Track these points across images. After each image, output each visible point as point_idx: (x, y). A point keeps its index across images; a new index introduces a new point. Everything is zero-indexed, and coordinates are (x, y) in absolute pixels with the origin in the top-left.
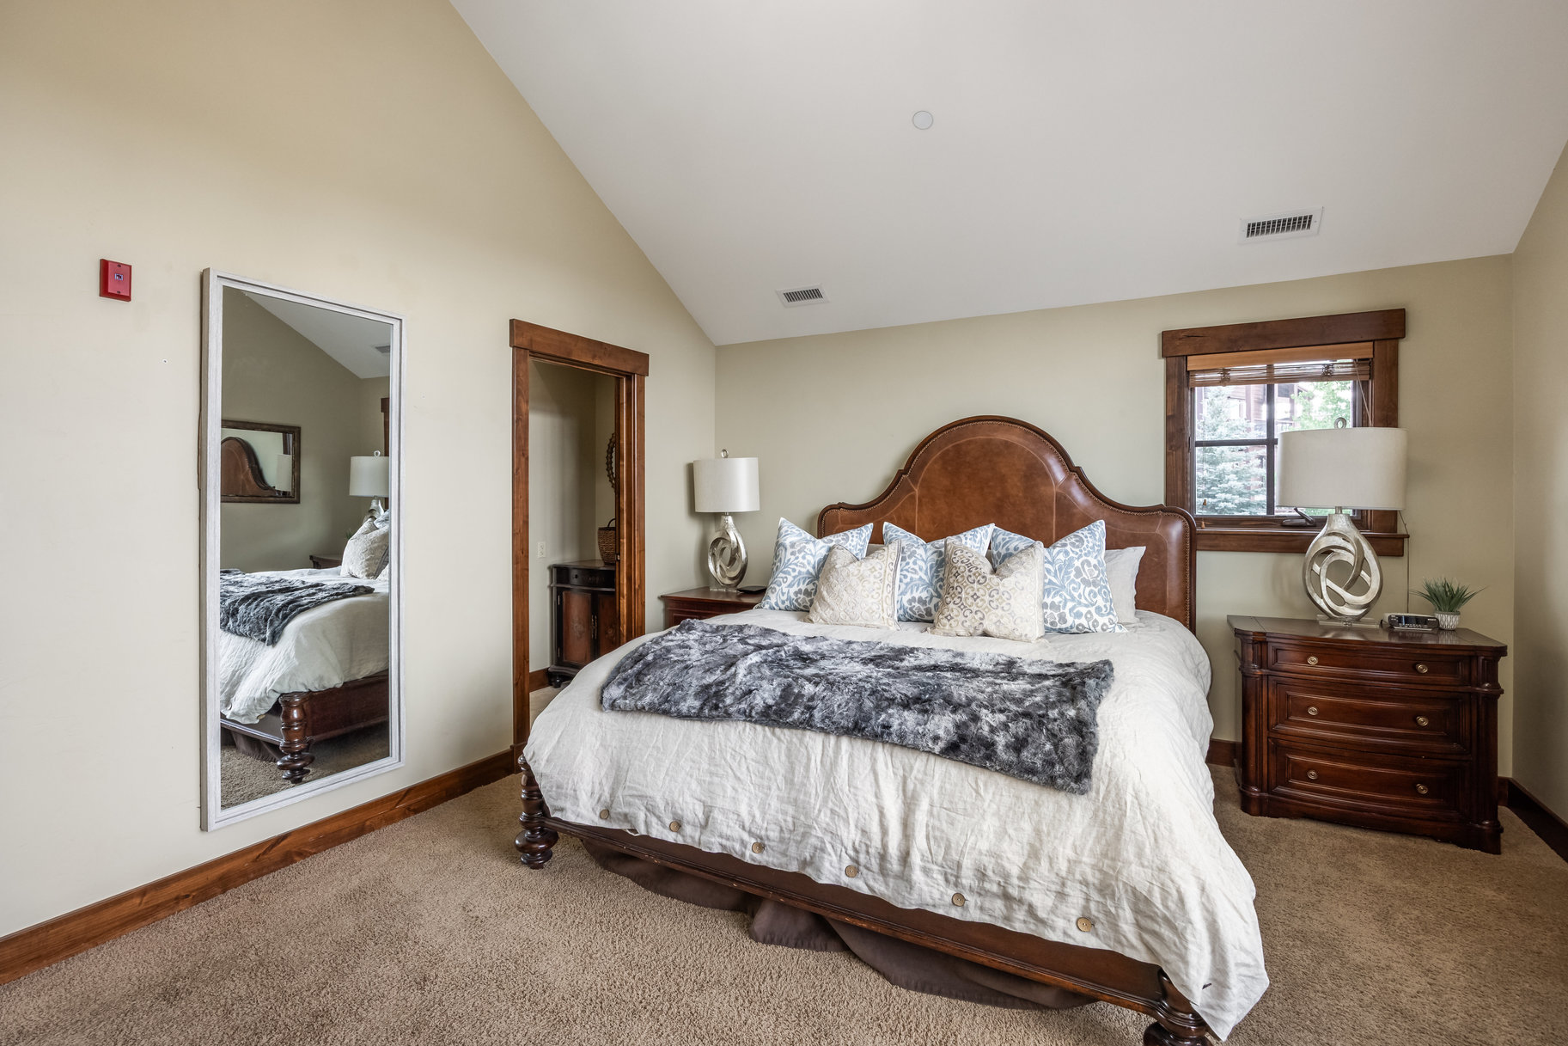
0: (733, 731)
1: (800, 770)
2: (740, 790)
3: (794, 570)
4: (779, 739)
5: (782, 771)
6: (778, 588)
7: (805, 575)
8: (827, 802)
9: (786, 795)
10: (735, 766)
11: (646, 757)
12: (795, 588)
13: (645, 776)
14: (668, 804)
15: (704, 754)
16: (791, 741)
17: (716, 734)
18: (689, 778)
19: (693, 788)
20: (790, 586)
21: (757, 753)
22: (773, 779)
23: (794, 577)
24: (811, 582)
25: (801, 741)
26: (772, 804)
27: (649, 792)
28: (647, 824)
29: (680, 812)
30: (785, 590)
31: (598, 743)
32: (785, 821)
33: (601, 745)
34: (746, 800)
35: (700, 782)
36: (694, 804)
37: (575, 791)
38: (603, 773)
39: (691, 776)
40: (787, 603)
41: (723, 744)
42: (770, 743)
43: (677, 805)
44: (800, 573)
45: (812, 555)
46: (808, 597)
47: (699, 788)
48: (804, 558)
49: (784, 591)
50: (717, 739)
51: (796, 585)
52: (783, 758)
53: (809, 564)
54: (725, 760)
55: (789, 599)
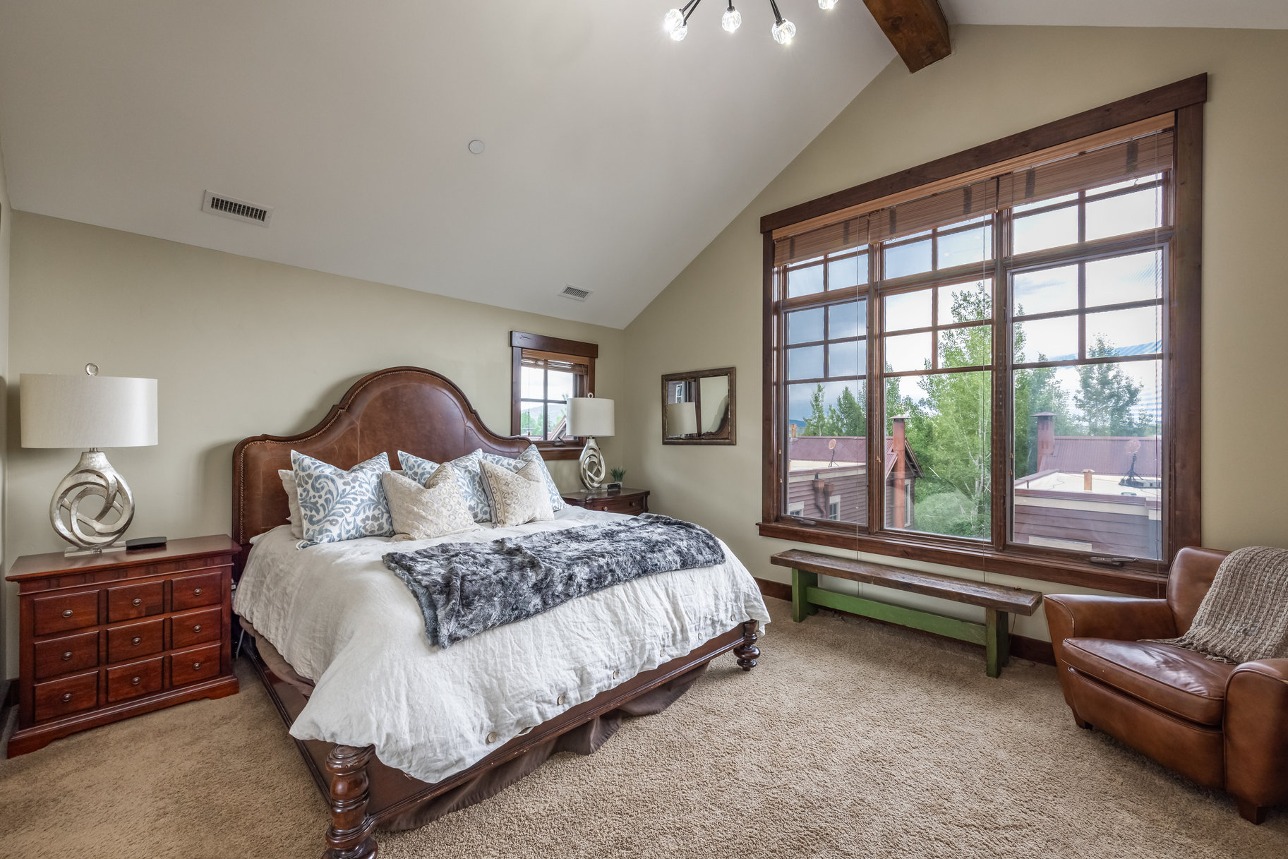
0: (567, 609)
1: (620, 612)
2: (592, 645)
3: (355, 499)
4: (598, 600)
5: (609, 619)
6: (340, 520)
7: (369, 503)
8: (645, 621)
9: (619, 632)
10: (580, 632)
11: (512, 665)
12: (362, 516)
13: (522, 678)
14: (552, 686)
15: (555, 636)
16: (606, 597)
17: (557, 617)
18: (554, 659)
19: (562, 664)
20: (355, 514)
21: (588, 617)
22: (606, 627)
23: (358, 506)
24: (376, 507)
25: (613, 594)
26: (614, 642)
27: (535, 687)
28: (541, 713)
29: (563, 686)
30: (351, 520)
31: (450, 683)
32: (627, 646)
33: (454, 682)
34: (598, 648)
35: (563, 657)
36: (569, 674)
37: (462, 736)
38: (472, 705)
39: (555, 657)
40: (353, 532)
41: (566, 621)
42: (593, 606)
43: (560, 683)
44: (362, 501)
45: (366, 483)
46: (376, 522)
47: (565, 661)
48: (360, 486)
49: (349, 521)
50: (559, 620)
51: (362, 513)
52: (605, 611)
53: (368, 491)
54: (572, 631)
55: (356, 527)
